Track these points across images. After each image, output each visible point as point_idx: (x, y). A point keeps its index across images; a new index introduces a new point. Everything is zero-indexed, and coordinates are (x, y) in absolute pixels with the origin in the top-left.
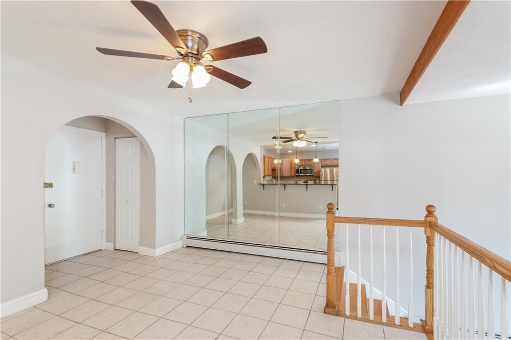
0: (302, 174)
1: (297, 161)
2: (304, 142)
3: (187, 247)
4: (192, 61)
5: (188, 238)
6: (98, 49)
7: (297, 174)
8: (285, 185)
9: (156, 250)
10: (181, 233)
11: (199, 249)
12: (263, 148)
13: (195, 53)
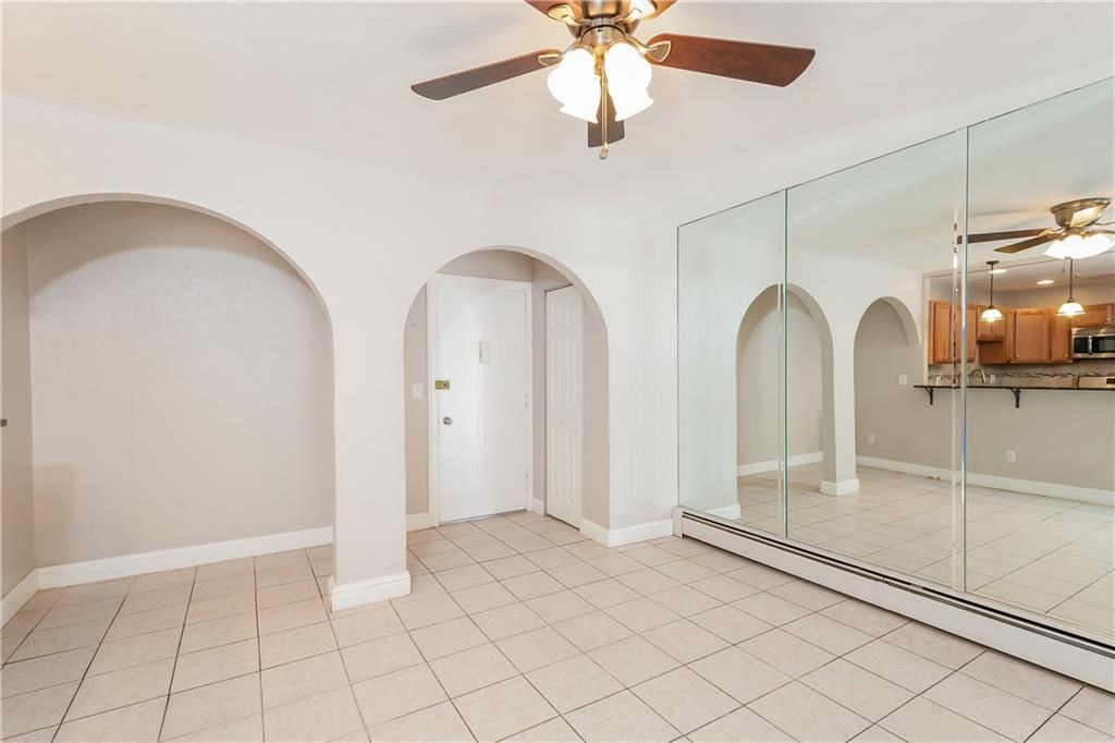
0: (1104, 355)
1: (1071, 310)
2: (1099, 237)
3: (684, 536)
4: (605, 37)
5: (686, 515)
6: (417, 89)
7: (1079, 355)
8: (1017, 392)
9: (611, 532)
10: (670, 500)
11: (709, 549)
12: (928, 281)
13: (612, 10)
